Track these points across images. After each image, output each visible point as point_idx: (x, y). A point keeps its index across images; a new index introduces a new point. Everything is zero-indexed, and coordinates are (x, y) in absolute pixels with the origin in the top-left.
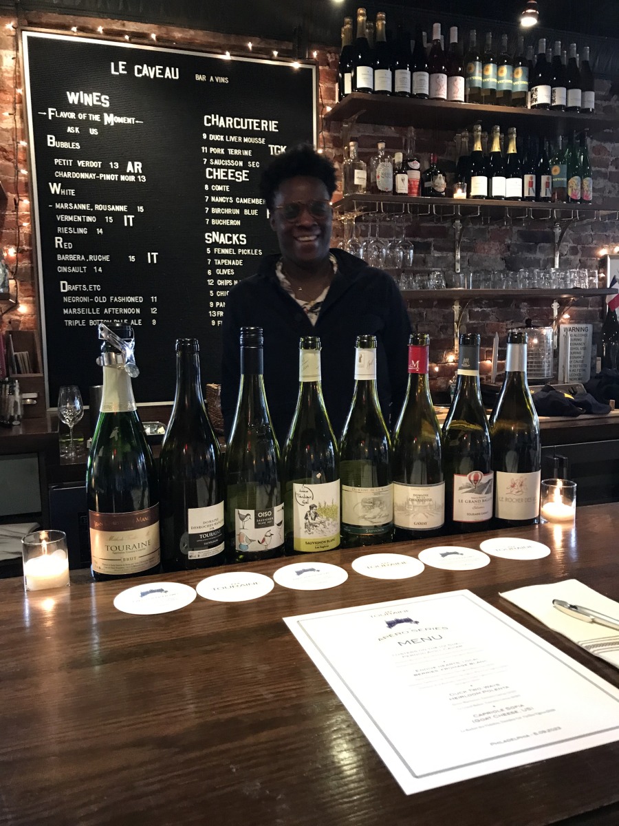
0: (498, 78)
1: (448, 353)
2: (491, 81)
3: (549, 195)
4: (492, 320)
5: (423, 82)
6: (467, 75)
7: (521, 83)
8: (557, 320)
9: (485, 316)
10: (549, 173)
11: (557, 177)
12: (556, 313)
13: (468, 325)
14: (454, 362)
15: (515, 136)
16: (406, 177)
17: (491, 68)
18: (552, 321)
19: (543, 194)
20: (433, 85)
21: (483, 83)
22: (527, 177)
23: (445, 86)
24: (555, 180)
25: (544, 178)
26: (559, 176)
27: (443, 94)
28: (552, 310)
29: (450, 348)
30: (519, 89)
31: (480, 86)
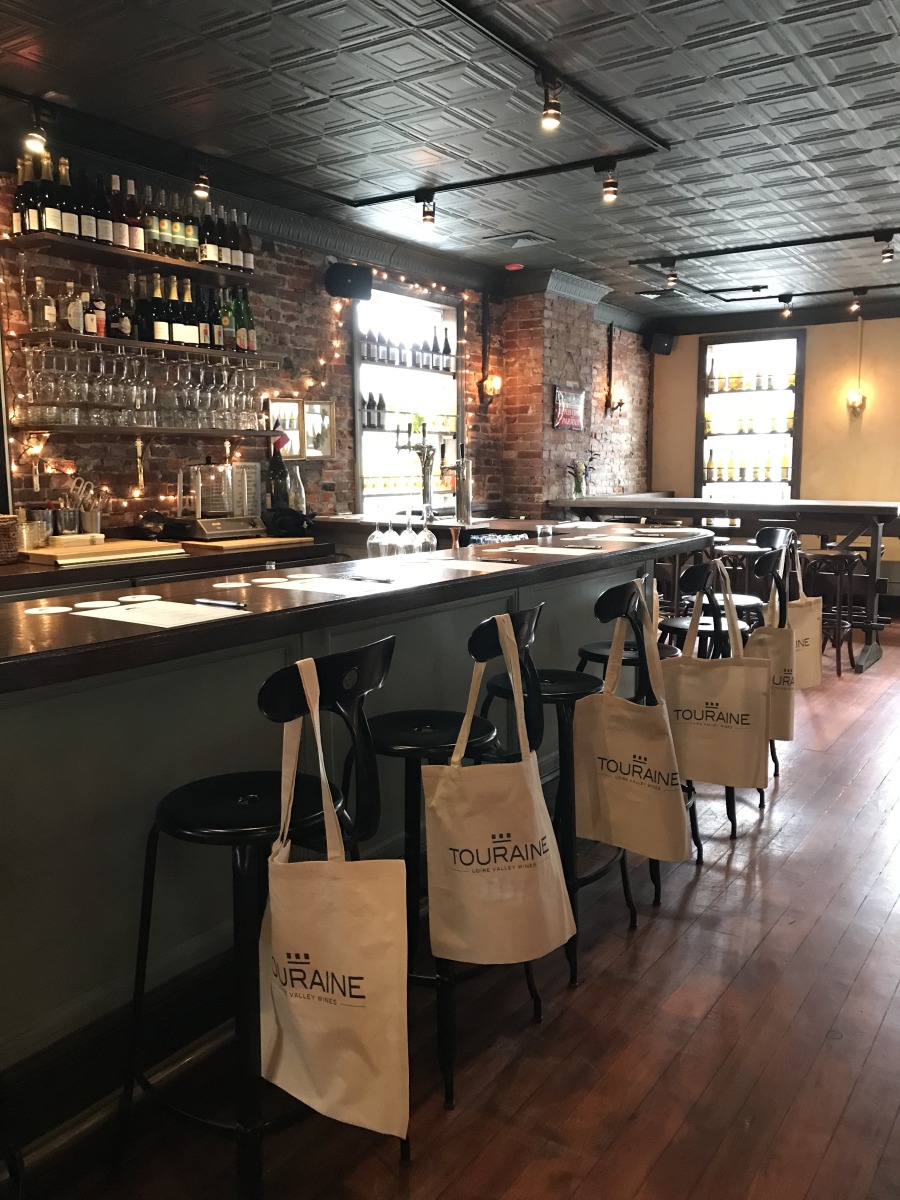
0: (173, 233)
1: (133, 488)
2: (168, 236)
3: (222, 344)
4: (172, 456)
5: (108, 230)
6: (146, 227)
7: (192, 240)
8: (230, 458)
9: (165, 452)
10: (220, 323)
11: (228, 327)
12: (228, 451)
13: (150, 461)
14: (140, 497)
15: (189, 286)
16: (94, 316)
17: (166, 224)
18: (225, 459)
19: (216, 343)
20: (117, 233)
21: (160, 236)
22: (202, 325)
23: (127, 236)
24: (226, 329)
25: (216, 328)
26: (230, 326)
27: (127, 244)
28: (224, 449)
29: (136, 484)
30: (191, 245)
31: (158, 238)
